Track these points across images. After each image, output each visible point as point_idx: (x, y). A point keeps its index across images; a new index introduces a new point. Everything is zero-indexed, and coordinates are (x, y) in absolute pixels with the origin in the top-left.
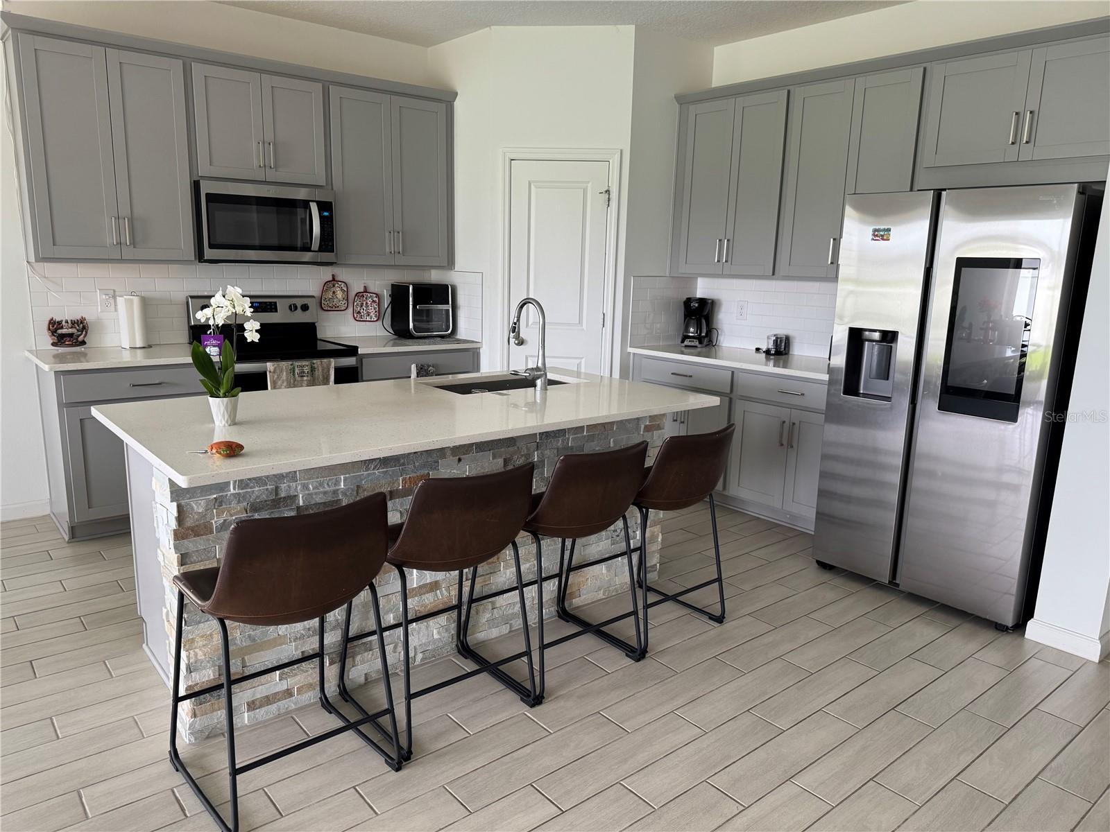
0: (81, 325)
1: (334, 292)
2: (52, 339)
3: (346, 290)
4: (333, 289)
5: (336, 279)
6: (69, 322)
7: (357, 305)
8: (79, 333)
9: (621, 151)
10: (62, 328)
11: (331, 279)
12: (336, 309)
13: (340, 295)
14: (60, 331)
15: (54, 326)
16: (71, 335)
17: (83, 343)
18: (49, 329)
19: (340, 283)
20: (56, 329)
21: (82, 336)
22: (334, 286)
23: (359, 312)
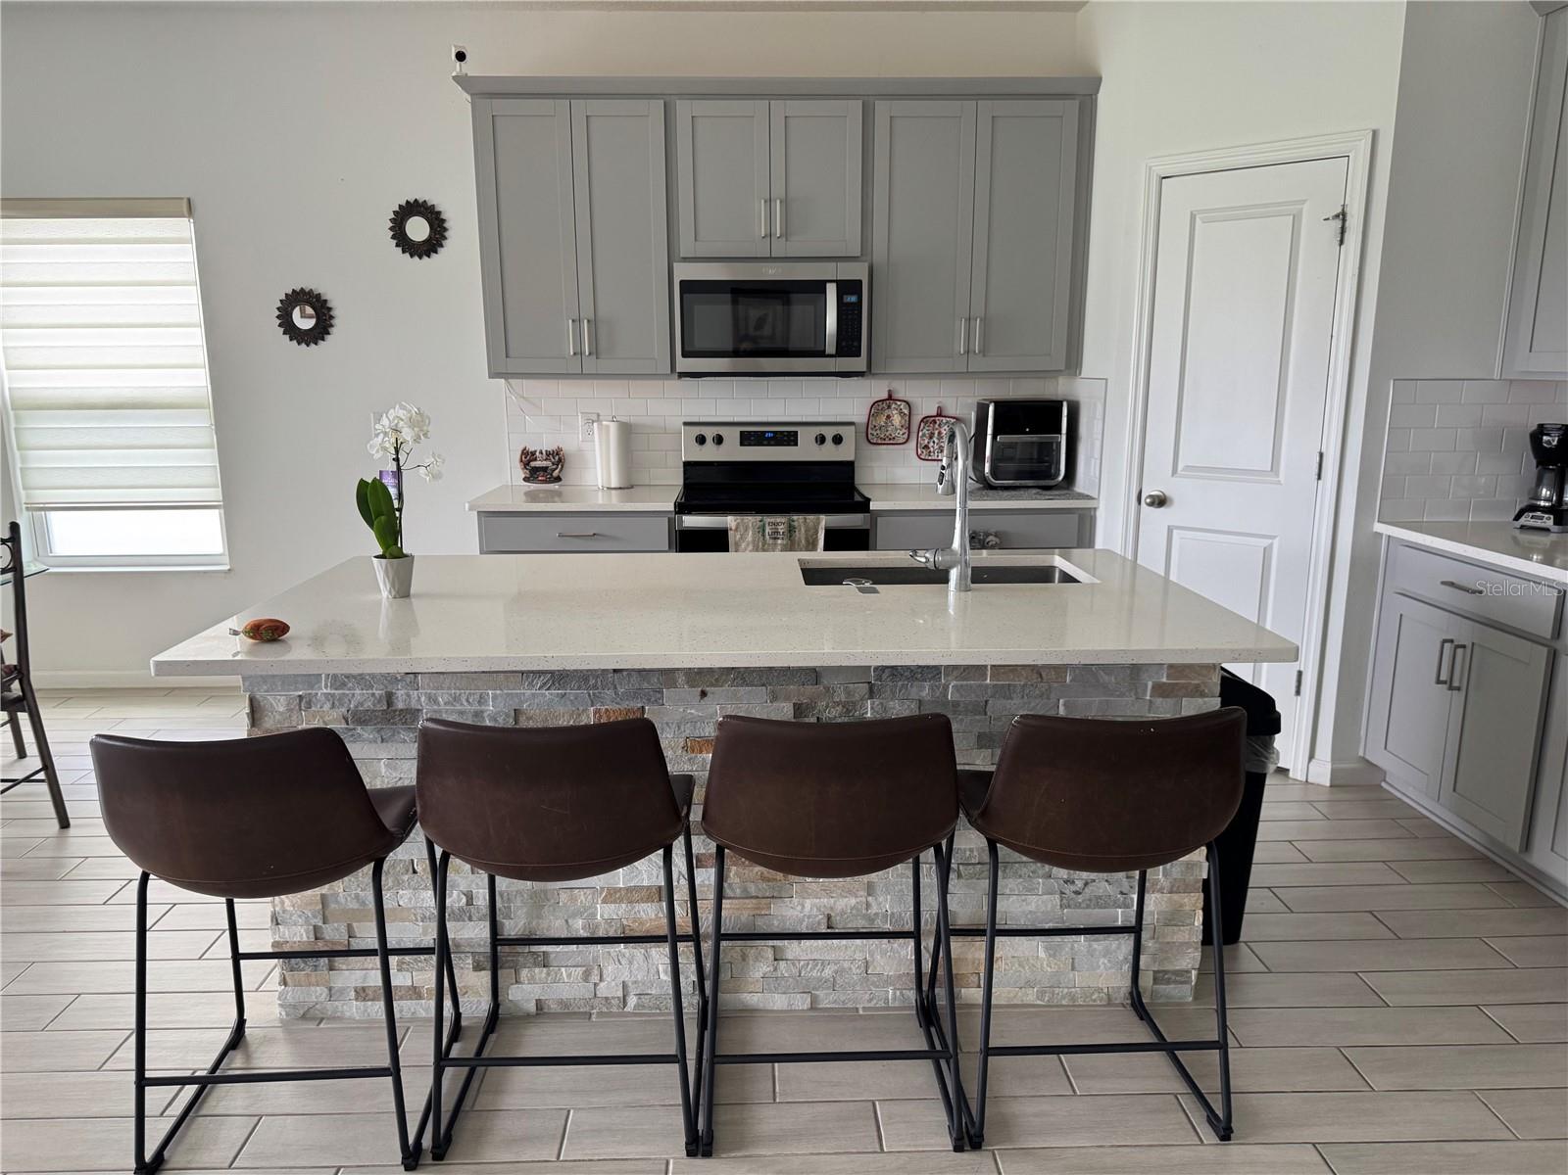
0: (557, 458)
1: (888, 417)
2: (525, 473)
3: (906, 412)
4: (887, 412)
5: (895, 396)
6: (544, 453)
7: (924, 435)
8: (554, 467)
9: (1375, 133)
10: (535, 460)
11: (886, 396)
12: (889, 441)
13: (897, 420)
14: (533, 464)
15: (527, 457)
16: (545, 469)
17: (558, 479)
18: (521, 461)
19: (899, 403)
20: (529, 461)
21: (557, 471)
22: (889, 407)
23: (926, 447)
